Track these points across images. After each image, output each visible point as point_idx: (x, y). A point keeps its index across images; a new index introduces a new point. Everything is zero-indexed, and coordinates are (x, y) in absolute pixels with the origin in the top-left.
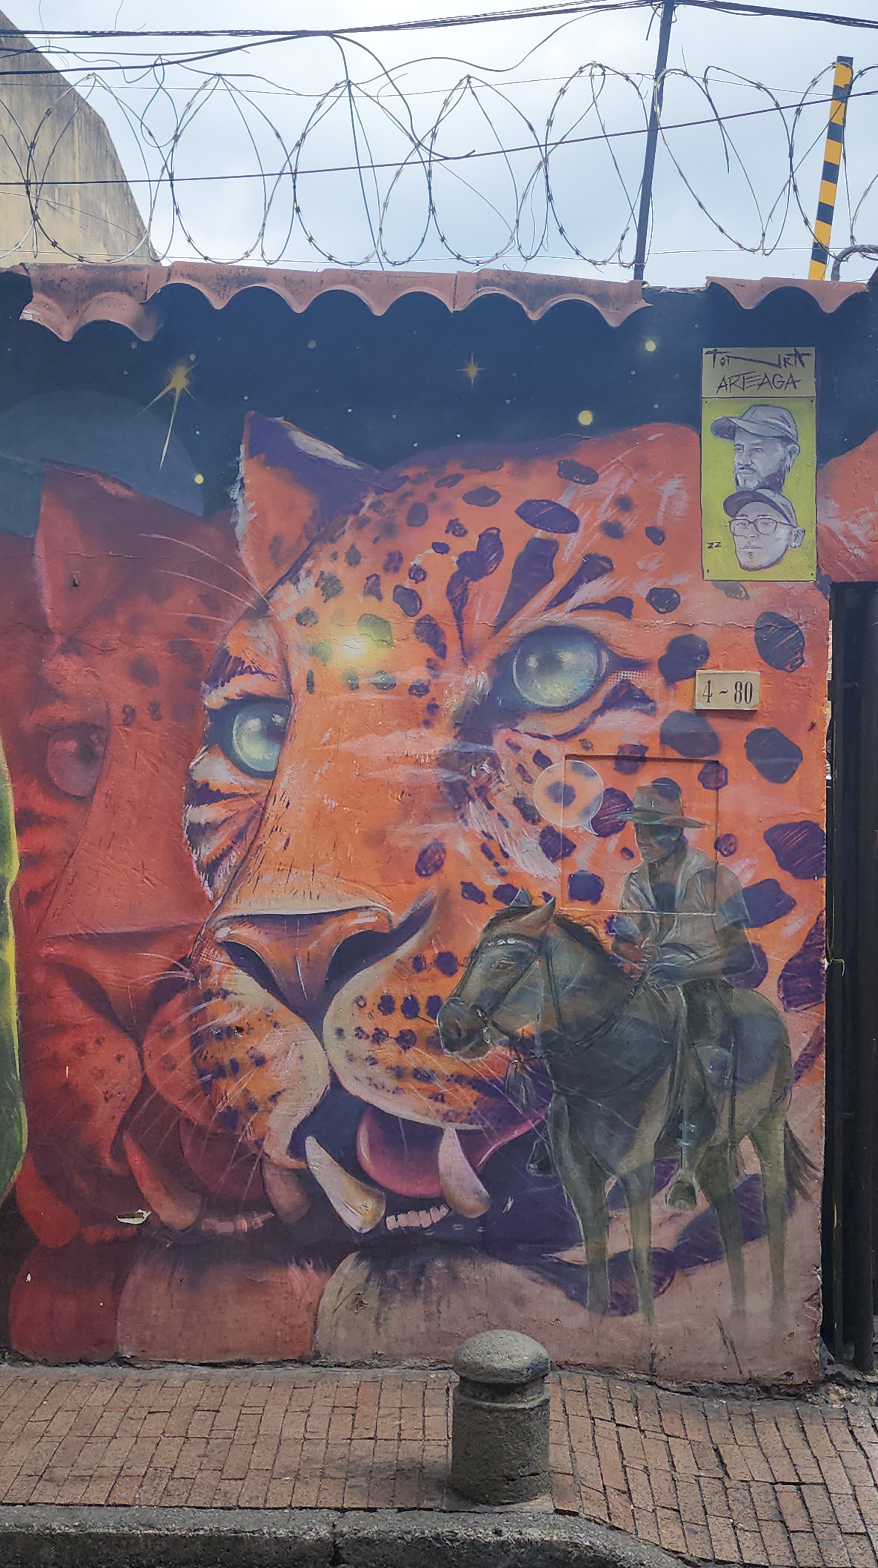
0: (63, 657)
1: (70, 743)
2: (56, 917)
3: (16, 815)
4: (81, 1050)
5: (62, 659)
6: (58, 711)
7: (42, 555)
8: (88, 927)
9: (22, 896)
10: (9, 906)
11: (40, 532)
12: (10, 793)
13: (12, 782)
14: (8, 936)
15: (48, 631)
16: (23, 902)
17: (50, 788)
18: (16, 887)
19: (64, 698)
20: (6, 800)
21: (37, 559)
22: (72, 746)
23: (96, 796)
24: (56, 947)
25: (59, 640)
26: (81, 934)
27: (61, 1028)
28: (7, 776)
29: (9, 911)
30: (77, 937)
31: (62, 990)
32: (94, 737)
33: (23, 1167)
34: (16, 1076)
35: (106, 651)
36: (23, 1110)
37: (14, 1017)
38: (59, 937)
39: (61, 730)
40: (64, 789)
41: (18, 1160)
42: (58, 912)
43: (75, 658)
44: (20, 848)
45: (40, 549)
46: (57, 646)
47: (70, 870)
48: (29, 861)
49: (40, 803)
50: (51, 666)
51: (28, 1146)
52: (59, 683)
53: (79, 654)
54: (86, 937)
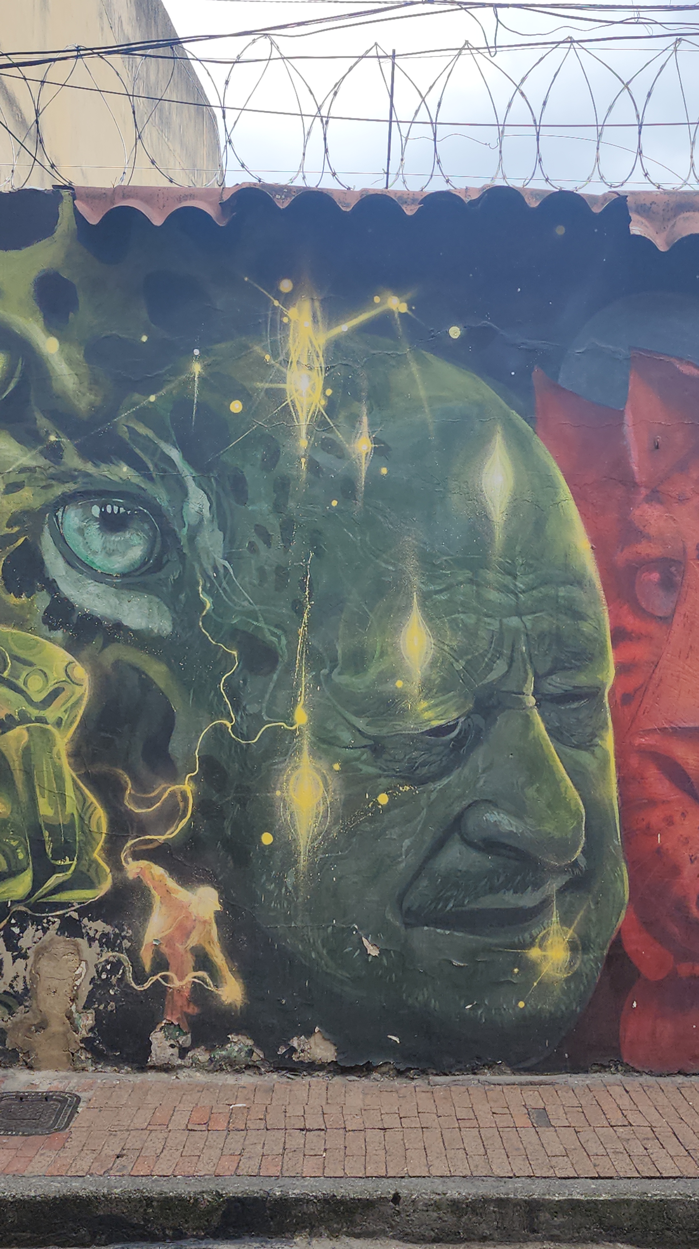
0: (647, 506)
1: (654, 574)
2: (646, 714)
3: (611, 632)
4: (670, 821)
5: (646, 506)
6: (645, 549)
7: (630, 424)
8: (672, 722)
9: (618, 697)
10: (607, 705)
11: (628, 406)
12: (607, 614)
13: (608, 606)
14: (608, 729)
15: (635, 485)
16: (618, 701)
17: (639, 611)
18: (612, 690)
19: (649, 538)
20: (603, 620)
21: (626, 427)
22: (655, 576)
23: (676, 616)
24: (647, 738)
25: (644, 491)
26: (665, 728)
27: (653, 803)
28: (604, 601)
29: (608, 709)
30: (663, 730)
31: (652, 773)
32: (673, 569)
33: (626, 915)
34: (618, 842)
35: (682, 500)
36: (625, 869)
37: (615, 794)
38: (649, 730)
39: (647, 564)
40: (650, 610)
41: (622, 909)
42: (648, 710)
43: (658, 506)
44: (615, 659)
45: (628, 418)
46: (642, 497)
47: (656, 676)
48: (623, 669)
49: (631, 622)
50: (637, 512)
51: (630, 899)
52: (644, 526)
53: (661, 503)
54: (670, 730)
